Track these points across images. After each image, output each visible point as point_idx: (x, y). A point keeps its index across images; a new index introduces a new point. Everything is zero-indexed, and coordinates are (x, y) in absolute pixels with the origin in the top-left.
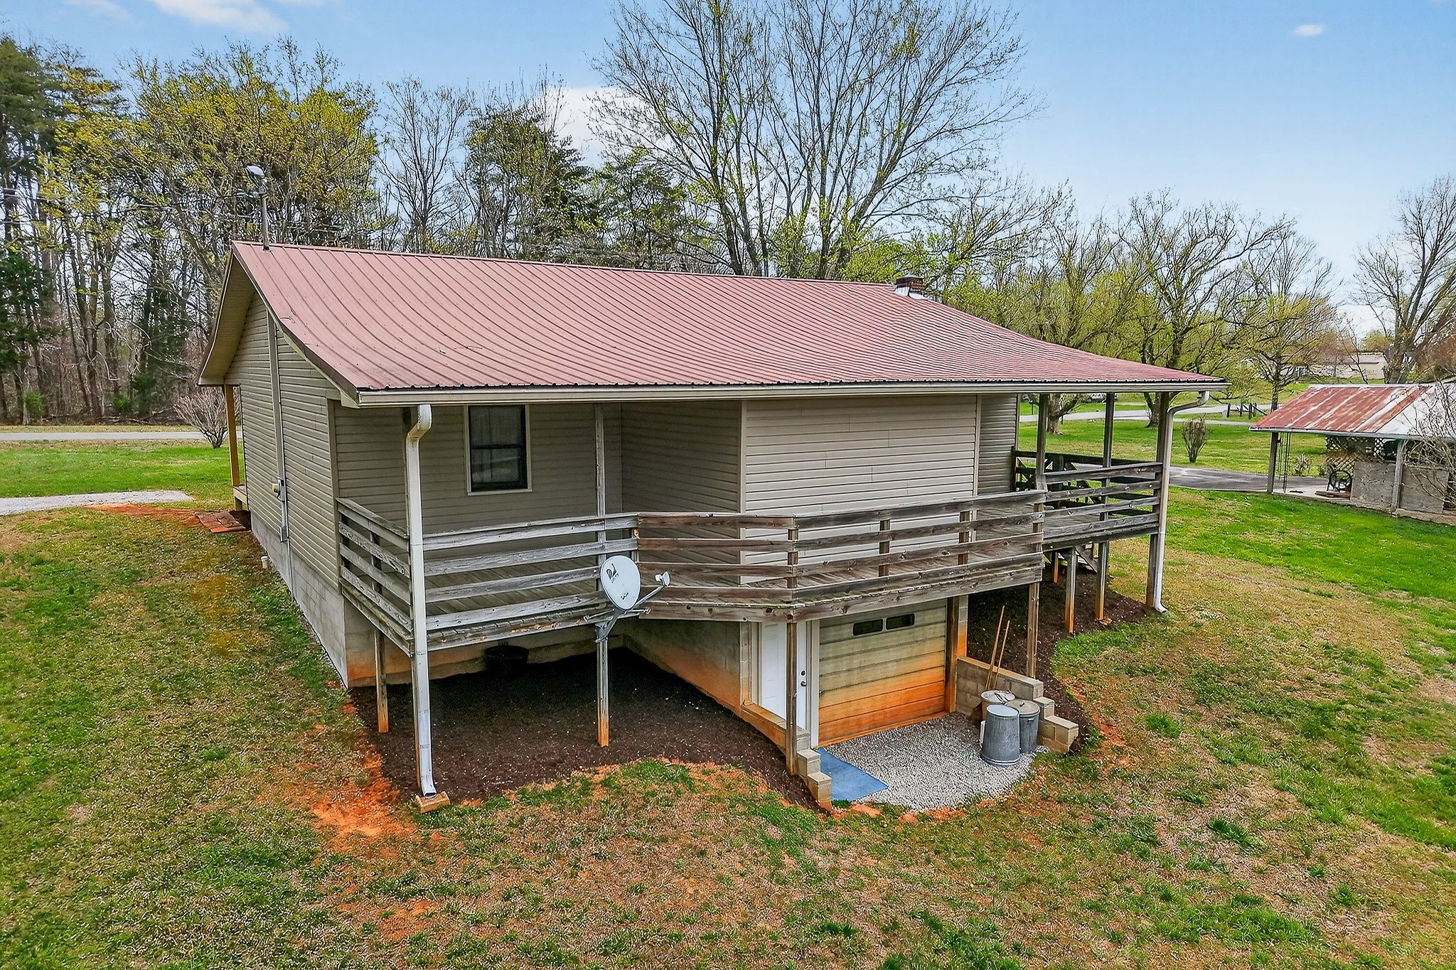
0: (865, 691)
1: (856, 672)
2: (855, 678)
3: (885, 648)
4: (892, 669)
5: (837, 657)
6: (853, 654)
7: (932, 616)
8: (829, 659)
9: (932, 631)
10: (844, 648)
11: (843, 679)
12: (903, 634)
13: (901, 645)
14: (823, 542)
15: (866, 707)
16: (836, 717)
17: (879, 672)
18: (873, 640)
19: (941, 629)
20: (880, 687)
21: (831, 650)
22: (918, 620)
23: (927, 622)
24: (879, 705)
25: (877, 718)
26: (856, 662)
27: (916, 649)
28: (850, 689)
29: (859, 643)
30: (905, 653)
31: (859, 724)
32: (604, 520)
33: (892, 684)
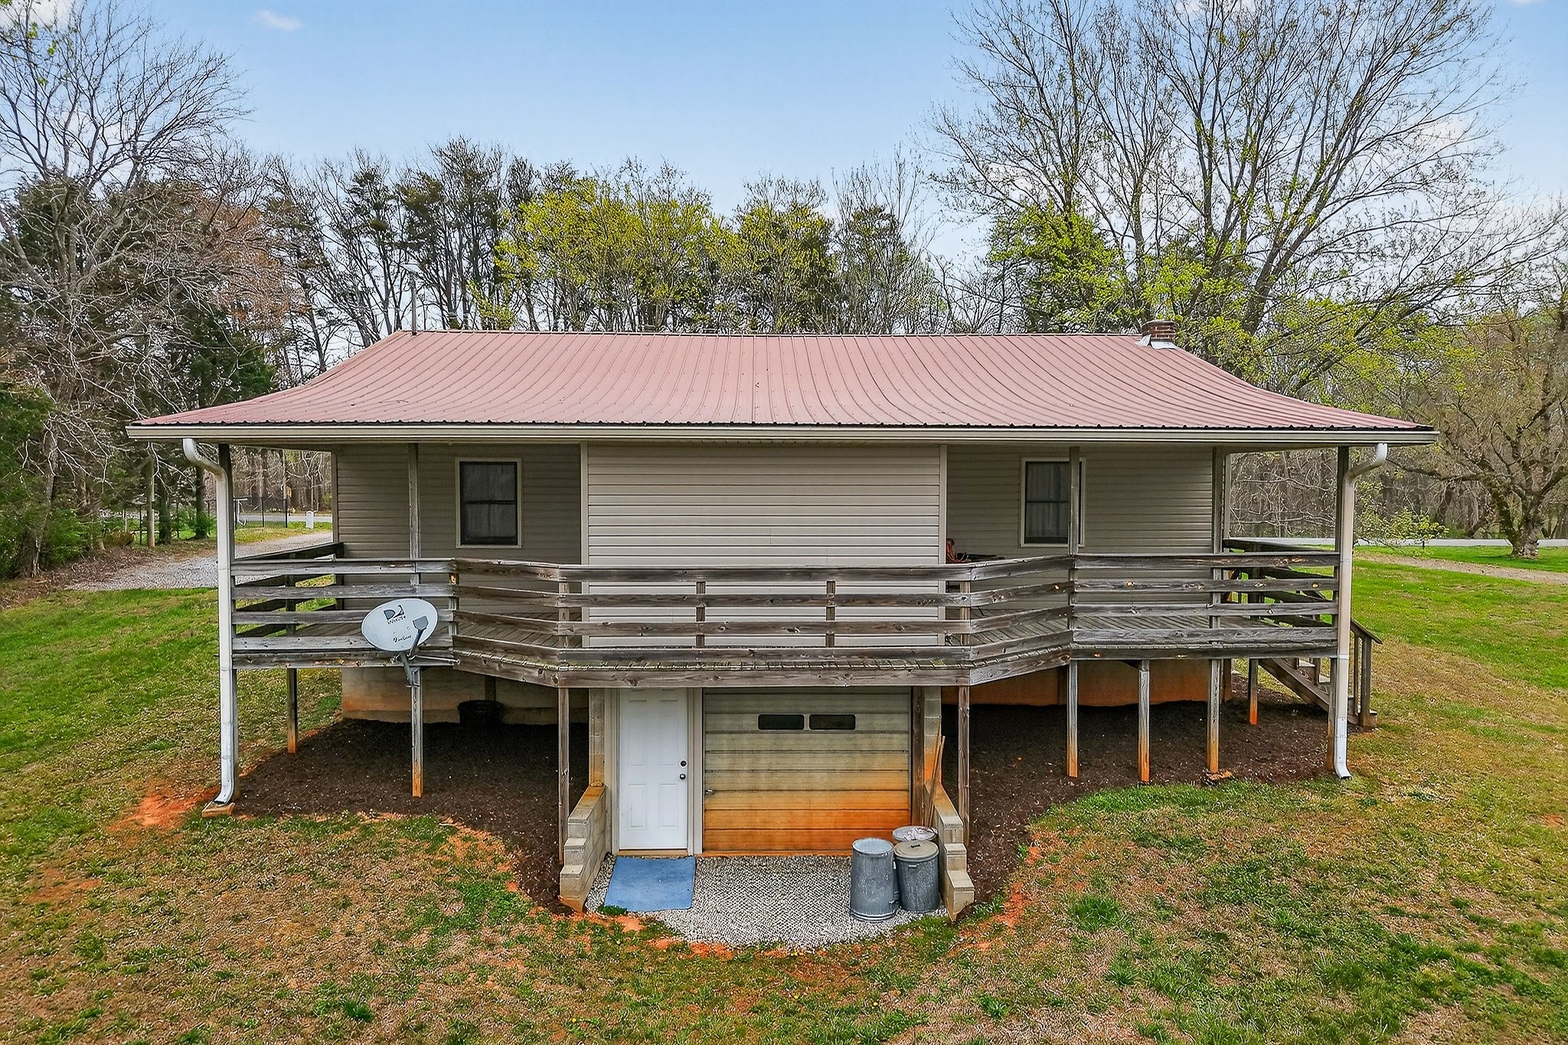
0: (780, 800)
1: (763, 775)
2: (763, 781)
3: (810, 752)
4: (820, 780)
5: (734, 752)
6: (759, 752)
7: (886, 722)
8: (722, 752)
9: (885, 742)
10: (745, 742)
11: (743, 780)
12: (839, 739)
13: (834, 751)
14: (600, 599)
15: (780, 821)
16: (735, 826)
17: (800, 781)
18: (789, 739)
19: (901, 741)
20: (801, 801)
21: (724, 742)
22: (861, 723)
23: (878, 728)
24: (801, 823)
25: (797, 838)
26: (764, 762)
27: (859, 761)
28: (755, 795)
29: (768, 739)
30: (842, 762)
31: (770, 840)
32: (415, 562)
33: (819, 800)
